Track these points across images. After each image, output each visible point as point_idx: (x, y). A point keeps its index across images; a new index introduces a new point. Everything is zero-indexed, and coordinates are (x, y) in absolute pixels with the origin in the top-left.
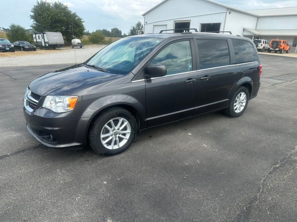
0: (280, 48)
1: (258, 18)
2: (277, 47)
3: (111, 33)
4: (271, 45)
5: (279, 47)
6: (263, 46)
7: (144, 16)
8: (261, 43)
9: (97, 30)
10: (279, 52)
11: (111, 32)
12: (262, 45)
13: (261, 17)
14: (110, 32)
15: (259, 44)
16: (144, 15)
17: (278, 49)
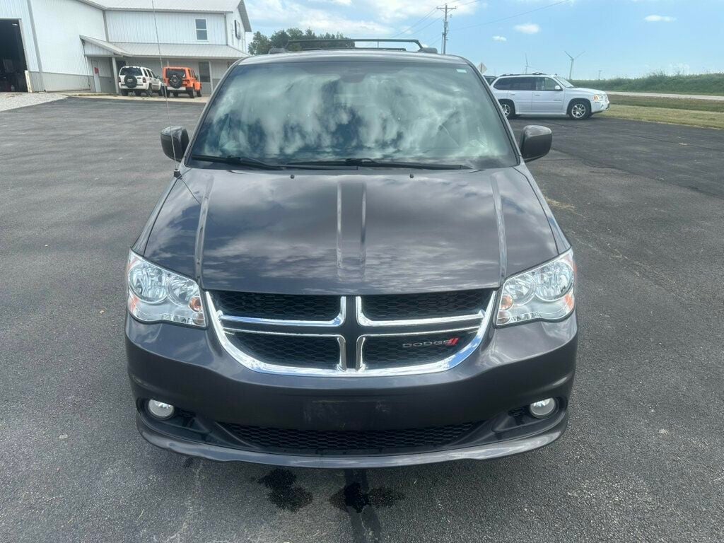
0: (186, 85)
1: (104, 11)
2: (181, 85)
4: (167, 79)
5: (184, 83)
6: (148, 82)
8: (141, 74)
10: (187, 95)
12: (144, 81)
13: (110, 11)
15: (136, 77)
17: (183, 89)
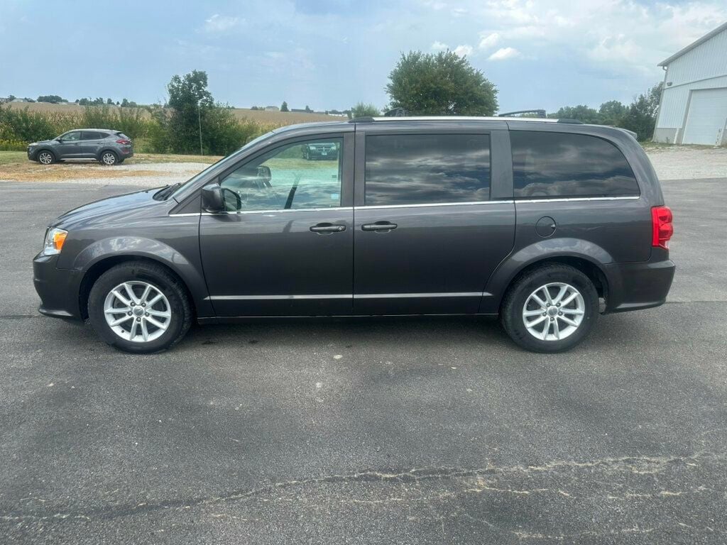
3: (599, 114)
7: (666, 68)
9: (562, 109)
11: (598, 112)
14: (595, 111)
16: (665, 64)
